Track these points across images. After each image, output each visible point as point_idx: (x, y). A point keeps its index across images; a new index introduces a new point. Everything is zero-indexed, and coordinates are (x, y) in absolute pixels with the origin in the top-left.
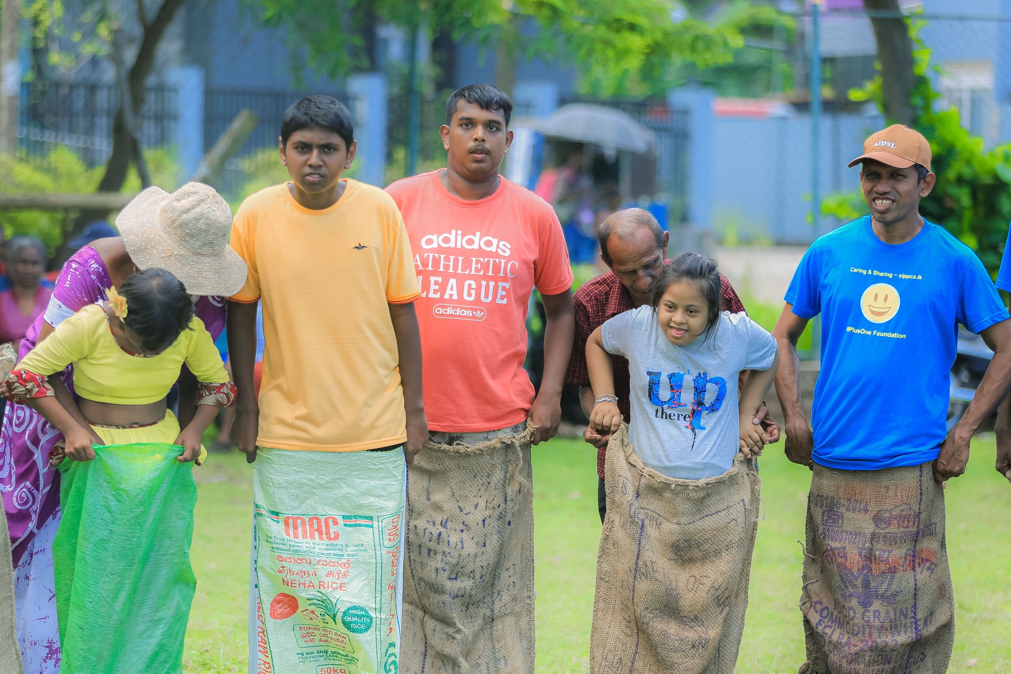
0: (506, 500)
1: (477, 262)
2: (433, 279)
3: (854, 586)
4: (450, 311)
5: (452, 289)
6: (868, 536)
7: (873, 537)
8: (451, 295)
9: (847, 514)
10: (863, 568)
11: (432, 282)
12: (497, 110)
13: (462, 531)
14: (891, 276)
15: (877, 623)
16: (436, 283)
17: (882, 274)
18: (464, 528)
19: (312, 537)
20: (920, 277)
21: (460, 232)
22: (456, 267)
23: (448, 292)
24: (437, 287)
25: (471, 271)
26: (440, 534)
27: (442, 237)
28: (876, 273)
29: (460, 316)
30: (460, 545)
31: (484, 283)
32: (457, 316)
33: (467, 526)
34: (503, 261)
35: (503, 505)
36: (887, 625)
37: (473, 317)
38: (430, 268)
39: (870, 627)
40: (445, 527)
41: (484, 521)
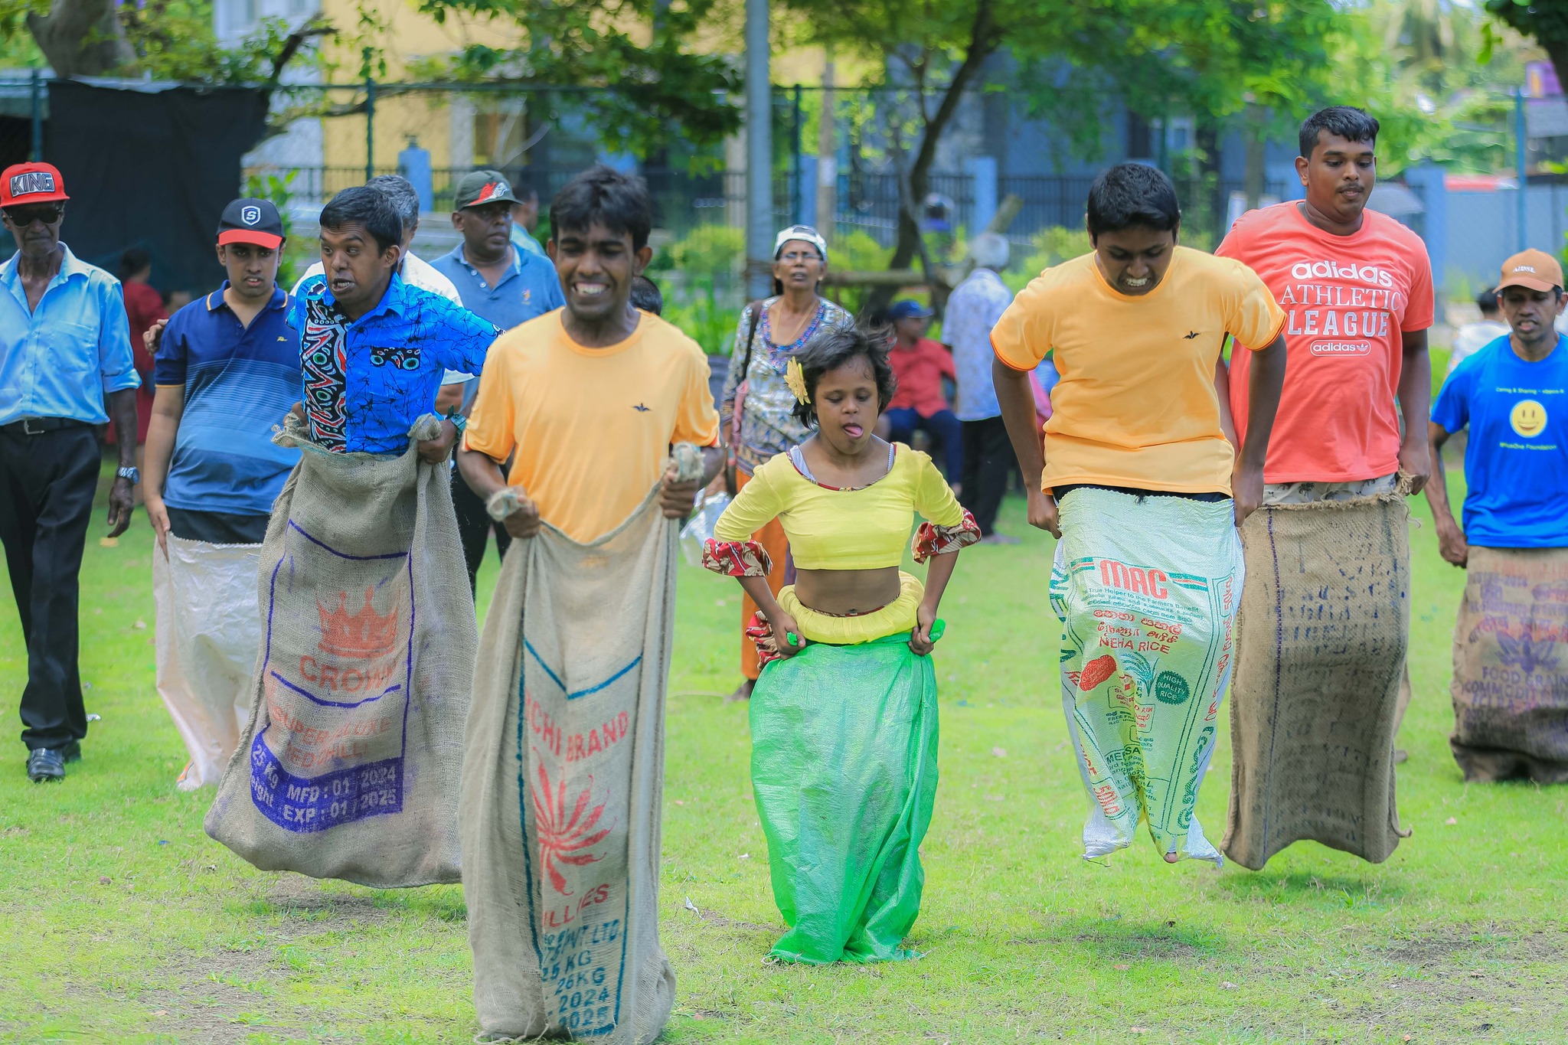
0: (1395, 567)
1: (1358, 293)
2: (1308, 314)
3: (1516, 652)
4: (1330, 347)
5: (1331, 324)
6: (1529, 607)
7: (1533, 608)
8: (1331, 331)
9: (1504, 588)
10: (1524, 635)
11: (1308, 317)
12: (1367, 140)
13: (1347, 598)
14: (1534, 392)
15: (1540, 687)
16: (1313, 318)
17: (1526, 391)
18: (1349, 594)
19: (1136, 589)
20: (1562, 391)
21: (1334, 263)
22: (1334, 301)
23: (1327, 327)
24: (1314, 323)
25: (1351, 302)
26: (1321, 607)
27: (1315, 267)
28: (1521, 390)
29: (1342, 352)
30: (1345, 616)
31: (1366, 314)
32: (1339, 353)
33: (1351, 592)
34: (1387, 292)
35: (1392, 572)
36: (1549, 689)
37: (1357, 351)
38: (1305, 301)
39: (1534, 690)
40: (1325, 598)
41: (1371, 588)
